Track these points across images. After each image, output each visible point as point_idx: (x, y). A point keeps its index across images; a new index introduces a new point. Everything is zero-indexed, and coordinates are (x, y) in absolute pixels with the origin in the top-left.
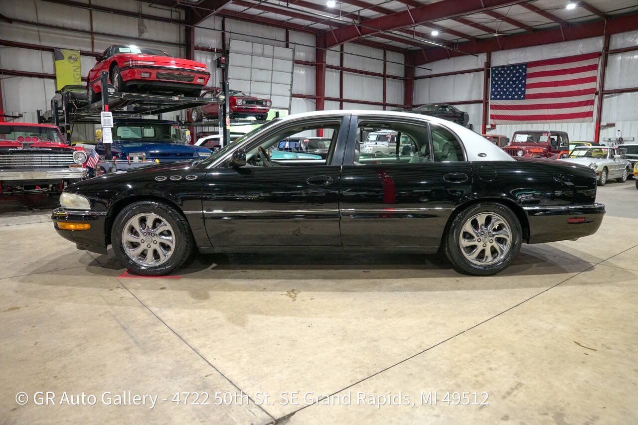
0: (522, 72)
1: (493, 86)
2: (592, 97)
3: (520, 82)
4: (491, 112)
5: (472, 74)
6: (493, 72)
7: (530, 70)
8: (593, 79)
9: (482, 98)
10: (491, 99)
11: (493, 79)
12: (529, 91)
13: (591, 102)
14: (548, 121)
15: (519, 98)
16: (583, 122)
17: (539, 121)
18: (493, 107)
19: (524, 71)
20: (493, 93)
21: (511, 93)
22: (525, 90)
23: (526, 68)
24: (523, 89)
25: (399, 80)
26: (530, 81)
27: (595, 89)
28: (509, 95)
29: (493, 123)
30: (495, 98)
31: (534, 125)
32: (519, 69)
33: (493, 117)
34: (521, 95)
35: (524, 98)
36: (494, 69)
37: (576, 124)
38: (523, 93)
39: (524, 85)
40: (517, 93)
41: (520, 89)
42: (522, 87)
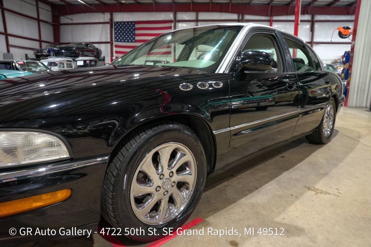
0: (133, 26)
1: (116, 33)
3: (132, 32)
4: (115, 49)
5: (101, 25)
6: (115, 25)
7: (137, 26)
9: (109, 40)
10: (115, 41)
11: (115, 29)
12: (137, 38)
15: (132, 42)
18: (116, 46)
19: (134, 26)
20: (115, 38)
21: (126, 38)
22: (135, 37)
23: (135, 24)
25: (49, 25)
26: (137, 32)
28: (126, 40)
29: (117, 56)
30: (117, 41)
32: (131, 24)
33: (116, 52)
35: (135, 42)
36: (115, 23)
38: (134, 39)
39: (134, 34)
40: (130, 39)
41: (132, 37)
42: (133, 35)
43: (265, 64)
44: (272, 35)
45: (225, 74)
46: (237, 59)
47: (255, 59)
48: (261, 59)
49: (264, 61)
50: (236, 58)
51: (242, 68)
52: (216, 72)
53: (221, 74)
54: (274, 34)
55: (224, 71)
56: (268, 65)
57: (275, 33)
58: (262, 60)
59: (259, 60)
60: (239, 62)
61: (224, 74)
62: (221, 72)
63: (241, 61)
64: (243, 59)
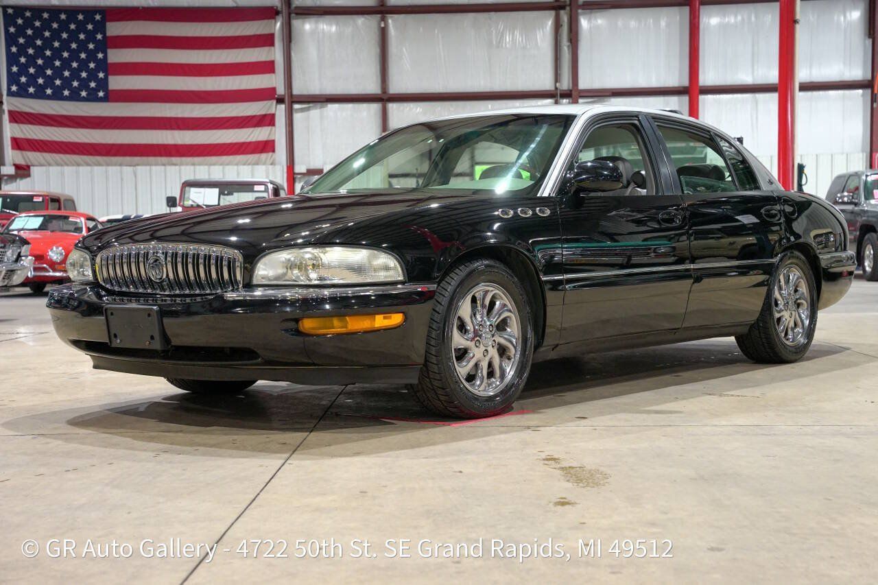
0: (95, 31)
1: (14, 60)
2: (270, 108)
3: (92, 55)
4: (9, 130)
7: (116, 29)
8: (268, 67)
10: (10, 94)
12: (118, 83)
13: (268, 120)
14: (174, 159)
15: (92, 97)
16: (257, 164)
17: (151, 159)
18: (17, 117)
20: (13, 78)
21: (67, 83)
22: (106, 78)
23: (104, 20)
24: (101, 75)
26: (116, 56)
27: (274, 89)
28: (63, 87)
29: (20, 162)
30: (22, 93)
31: (139, 168)
32: (86, 21)
33: (17, 144)
34: (96, 90)
35: (106, 99)
36: (10, 12)
37: (241, 167)
38: (103, 84)
39: (104, 66)
40: (84, 84)
41: (93, 75)
42: (97, 70)
43: (613, 181)
44: (634, 125)
45: (552, 197)
46: (568, 175)
47: (596, 173)
48: (606, 173)
49: (611, 176)
50: (566, 174)
51: (577, 188)
52: (538, 195)
53: (545, 198)
54: (636, 122)
55: (550, 194)
56: (616, 183)
57: (639, 120)
58: (607, 175)
59: (602, 175)
60: (570, 179)
61: (549, 197)
62: (546, 194)
63: (574, 178)
64: (578, 175)
